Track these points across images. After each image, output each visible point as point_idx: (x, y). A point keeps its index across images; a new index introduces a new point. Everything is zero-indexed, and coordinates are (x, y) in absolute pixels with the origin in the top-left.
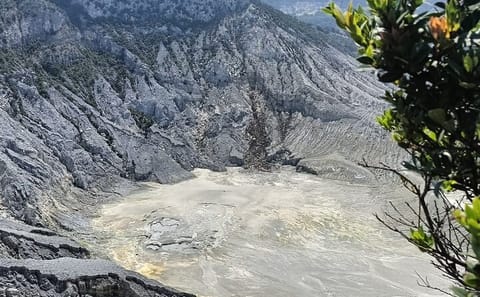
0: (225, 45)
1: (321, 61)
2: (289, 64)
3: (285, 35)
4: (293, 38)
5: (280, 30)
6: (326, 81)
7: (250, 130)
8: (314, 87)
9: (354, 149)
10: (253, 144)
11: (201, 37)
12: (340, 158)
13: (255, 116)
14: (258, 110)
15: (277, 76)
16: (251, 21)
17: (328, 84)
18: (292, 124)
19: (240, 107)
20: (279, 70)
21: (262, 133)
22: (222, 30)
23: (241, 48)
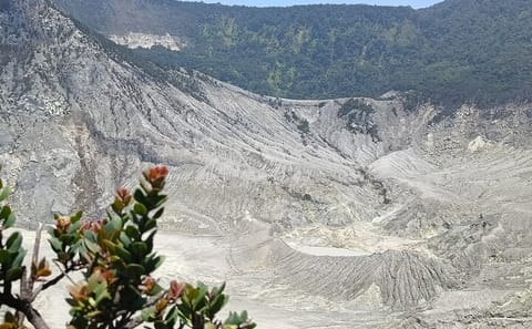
0: (43, 76)
1: (161, 101)
2: (124, 103)
3: (119, 69)
4: (128, 74)
5: (113, 63)
6: (167, 124)
7: (77, 180)
8: (154, 129)
9: (197, 198)
10: (79, 197)
11: (11, 64)
12: (184, 208)
13: (83, 163)
14: (87, 156)
15: (110, 117)
16: (78, 50)
17: (170, 127)
18: (129, 172)
19: (64, 153)
20: (111, 108)
21: (92, 182)
22: (40, 59)
23: (64, 81)
